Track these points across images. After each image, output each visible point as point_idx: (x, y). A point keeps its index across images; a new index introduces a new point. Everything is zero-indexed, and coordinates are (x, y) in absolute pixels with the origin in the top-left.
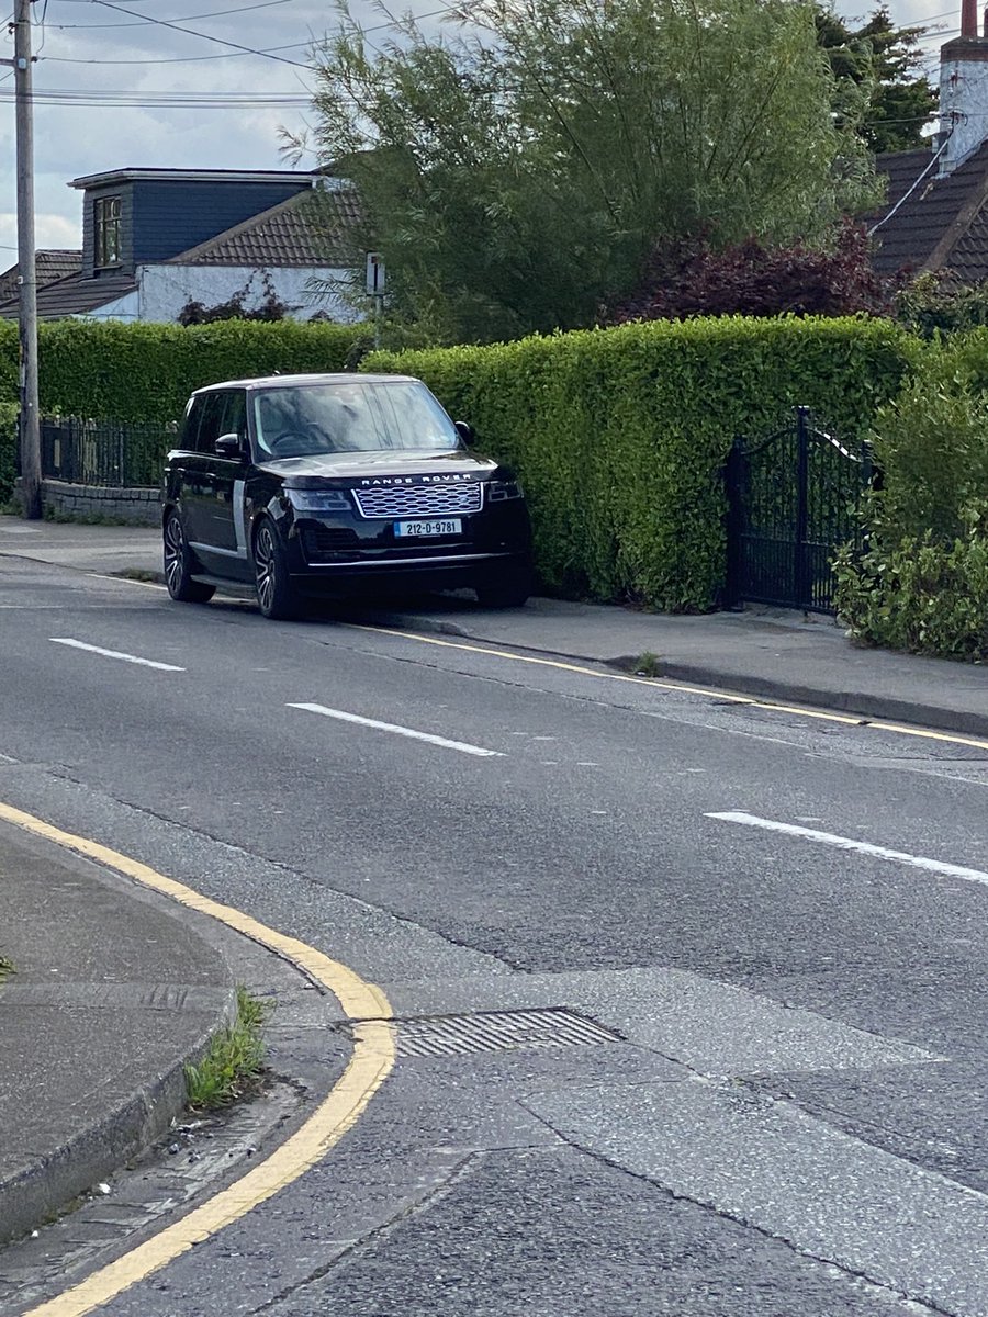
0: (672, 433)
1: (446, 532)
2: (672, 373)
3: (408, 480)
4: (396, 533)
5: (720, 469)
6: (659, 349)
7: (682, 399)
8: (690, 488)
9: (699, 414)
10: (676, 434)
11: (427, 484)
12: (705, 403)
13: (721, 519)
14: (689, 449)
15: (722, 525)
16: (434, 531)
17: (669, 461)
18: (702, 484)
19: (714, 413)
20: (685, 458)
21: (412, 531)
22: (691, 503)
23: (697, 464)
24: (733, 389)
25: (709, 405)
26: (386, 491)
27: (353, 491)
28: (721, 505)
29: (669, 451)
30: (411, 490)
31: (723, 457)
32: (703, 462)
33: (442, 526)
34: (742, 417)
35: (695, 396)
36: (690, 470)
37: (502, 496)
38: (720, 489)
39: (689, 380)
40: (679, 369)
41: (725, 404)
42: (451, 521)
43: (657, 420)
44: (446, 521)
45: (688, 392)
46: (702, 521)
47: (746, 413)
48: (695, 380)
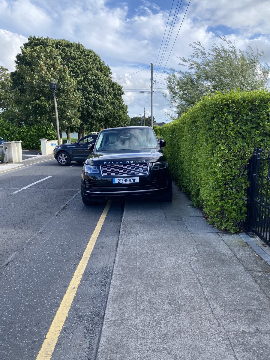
0: (220, 147)
1: (133, 182)
2: (222, 117)
3: (121, 162)
4: (114, 182)
5: (245, 165)
6: (215, 105)
7: (227, 130)
8: (229, 175)
9: (235, 138)
10: (222, 148)
11: (128, 164)
12: (239, 132)
13: (245, 189)
14: (229, 155)
15: (245, 193)
16: (128, 182)
17: (218, 162)
18: (235, 173)
19: (243, 137)
20: (227, 160)
21: (120, 181)
22: (229, 181)
23: (233, 162)
24: (254, 125)
25: (241, 134)
26: (112, 166)
27: (100, 166)
28: (245, 183)
29: (218, 157)
30: (121, 166)
31: (247, 160)
32: (236, 162)
33: (131, 180)
34: (259, 139)
35: (233, 129)
36: (229, 166)
37: (157, 168)
38: (245, 175)
39: (231, 121)
40: (226, 114)
41: (250, 133)
42: (135, 178)
43: (213, 141)
44: (133, 178)
45: (230, 127)
46: (234, 190)
47: (261, 138)
48: (234, 120)
